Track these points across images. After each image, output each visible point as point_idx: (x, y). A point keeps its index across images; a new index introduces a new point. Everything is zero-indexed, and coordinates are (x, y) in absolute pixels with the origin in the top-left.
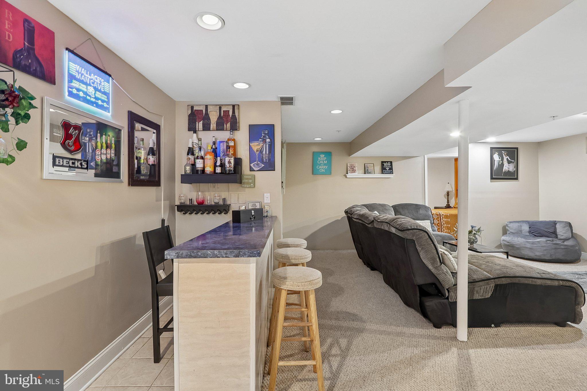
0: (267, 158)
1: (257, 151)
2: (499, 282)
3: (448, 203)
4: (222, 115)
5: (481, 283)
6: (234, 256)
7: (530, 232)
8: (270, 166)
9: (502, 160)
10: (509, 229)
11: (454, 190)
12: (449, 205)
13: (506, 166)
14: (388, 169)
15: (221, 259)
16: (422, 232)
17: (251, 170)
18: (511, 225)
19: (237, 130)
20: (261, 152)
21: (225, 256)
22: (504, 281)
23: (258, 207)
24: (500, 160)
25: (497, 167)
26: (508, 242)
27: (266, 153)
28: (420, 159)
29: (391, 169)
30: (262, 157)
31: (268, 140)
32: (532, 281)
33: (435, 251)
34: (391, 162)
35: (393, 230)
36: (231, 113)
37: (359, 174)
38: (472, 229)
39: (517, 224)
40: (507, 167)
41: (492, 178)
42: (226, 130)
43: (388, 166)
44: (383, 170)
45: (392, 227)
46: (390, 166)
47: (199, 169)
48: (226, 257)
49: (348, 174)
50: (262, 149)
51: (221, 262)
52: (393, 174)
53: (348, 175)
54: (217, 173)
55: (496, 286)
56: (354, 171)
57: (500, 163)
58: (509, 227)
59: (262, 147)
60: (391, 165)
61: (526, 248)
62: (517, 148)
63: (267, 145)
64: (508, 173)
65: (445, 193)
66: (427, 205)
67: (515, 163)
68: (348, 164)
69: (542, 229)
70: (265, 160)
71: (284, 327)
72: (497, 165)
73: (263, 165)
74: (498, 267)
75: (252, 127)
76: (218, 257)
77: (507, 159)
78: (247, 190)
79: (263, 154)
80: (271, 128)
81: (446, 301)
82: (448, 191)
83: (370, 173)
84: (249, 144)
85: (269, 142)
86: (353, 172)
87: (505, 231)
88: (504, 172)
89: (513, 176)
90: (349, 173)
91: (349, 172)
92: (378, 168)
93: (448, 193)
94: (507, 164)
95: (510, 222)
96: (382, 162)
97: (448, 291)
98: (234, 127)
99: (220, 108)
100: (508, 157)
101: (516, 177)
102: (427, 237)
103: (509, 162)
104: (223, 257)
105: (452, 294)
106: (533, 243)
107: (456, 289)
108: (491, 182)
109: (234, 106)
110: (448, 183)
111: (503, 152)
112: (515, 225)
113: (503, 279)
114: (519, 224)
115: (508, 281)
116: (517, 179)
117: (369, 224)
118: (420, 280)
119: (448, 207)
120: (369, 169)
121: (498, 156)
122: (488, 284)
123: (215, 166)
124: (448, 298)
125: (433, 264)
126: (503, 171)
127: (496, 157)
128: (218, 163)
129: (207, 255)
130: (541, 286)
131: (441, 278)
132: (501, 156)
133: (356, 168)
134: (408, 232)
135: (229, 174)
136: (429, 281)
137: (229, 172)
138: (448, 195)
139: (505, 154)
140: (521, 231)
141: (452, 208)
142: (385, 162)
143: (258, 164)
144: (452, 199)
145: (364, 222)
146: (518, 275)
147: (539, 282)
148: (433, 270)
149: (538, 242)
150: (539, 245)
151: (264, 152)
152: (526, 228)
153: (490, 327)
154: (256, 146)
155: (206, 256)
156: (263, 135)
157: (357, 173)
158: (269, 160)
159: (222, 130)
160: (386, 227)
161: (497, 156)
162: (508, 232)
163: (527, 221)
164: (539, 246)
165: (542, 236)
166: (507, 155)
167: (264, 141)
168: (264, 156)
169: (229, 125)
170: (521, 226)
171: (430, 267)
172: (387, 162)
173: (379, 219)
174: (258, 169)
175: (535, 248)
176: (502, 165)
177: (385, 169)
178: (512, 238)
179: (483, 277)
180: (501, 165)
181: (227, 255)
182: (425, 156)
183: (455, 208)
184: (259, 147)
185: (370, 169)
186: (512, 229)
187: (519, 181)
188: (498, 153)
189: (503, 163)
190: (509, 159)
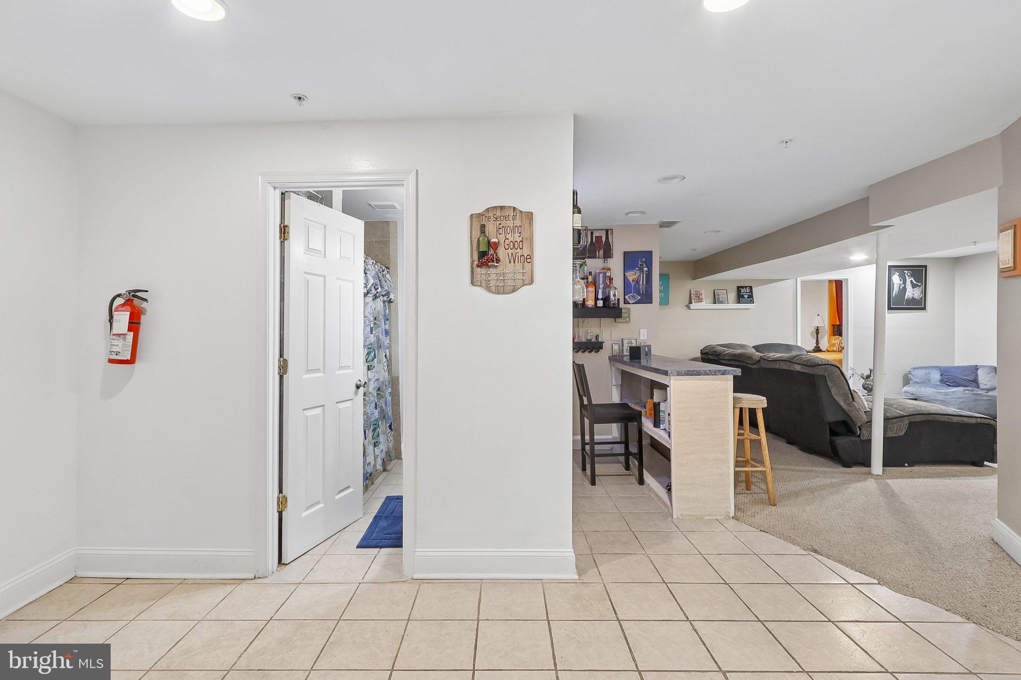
0: (644, 290)
1: (633, 281)
2: (913, 419)
3: (817, 344)
4: (594, 241)
5: (894, 420)
6: (721, 375)
7: (942, 381)
8: (646, 298)
9: (905, 282)
10: (912, 377)
11: (827, 325)
12: (819, 347)
13: (909, 292)
14: (746, 296)
16: (834, 367)
17: (626, 302)
18: (914, 372)
19: (610, 257)
20: (637, 282)
22: (919, 419)
23: (634, 345)
24: (902, 282)
25: (897, 293)
26: (912, 394)
27: (643, 283)
28: (790, 283)
29: (751, 296)
30: (639, 288)
31: (645, 269)
32: (948, 418)
33: (847, 387)
34: (751, 287)
35: (798, 368)
36: (604, 239)
37: (706, 304)
38: (871, 373)
39: (924, 371)
40: (912, 293)
41: (890, 308)
42: (599, 258)
43: (747, 293)
44: (740, 298)
45: (796, 365)
46: (749, 292)
47: (579, 302)
49: (691, 304)
50: (639, 280)
52: (753, 303)
53: (692, 306)
54: (599, 307)
55: (911, 424)
56: (700, 300)
57: (901, 288)
58: (913, 375)
59: (639, 276)
60: (751, 291)
61: (938, 400)
62: (925, 267)
63: (644, 275)
64: (913, 300)
65: (813, 329)
66: (799, 344)
67: (922, 287)
68: (692, 291)
69: (959, 376)
70: (642, 291)
71: (738, 440)
72: (897, 290)
73: (639, 297)
74: (912, 406)
75: (627, 255)
77: (912, 280)
78: (620, 325)
79: (639, 285)
80: (648, 255)
81: (857, 438)
82: (818, 327)
83: (722, 302)
84: (624, 274)
85: (647, 272)
86: (699, 302)
87: (907, 380)
88: (907, 300)
89: (919, 305)
90: (693, 303)
91: (693, 301)
92: (733, 296)
93: (817, 330)
94: (911, 288)
95: (915, 369)
96: (738, 287)
97: (860, 429)
98: (608, 254)
99: (592, 233)
100: (912, 279)
101: (923, 306)
102: (839, 372)
103: (914, 286)
105: (864, 431)
106: (946, 394)
107: (871, 426)
108: (889, 313)
109: (607, 231)
110: (818, 315)
111: (905, 271)
112: (921, 373)
113: (918, 416)
114: (927, 371)
115: (923, 418)
116: (924, 309)
117: (753, 364)
118: (831, 417)
119: (817, 350)
120: (720, 297)
121: (898, 277)
122: (901, 421)
123: (596, 299)
124: (859, 436)
125: (845, 400)
126: (906, 298)
127: (896, 279)
128: (600, 296)
130: (957, 423)
131: (853, 414)
132: (903, 277)
133: (703, 296)
134: (819, 367)
135: (612, 307)
136: (840, 418)
137: (614, 306)
138: (817, 333)
139: (909, 274)
140: (929, 380)
141: (824, 352)
142: (742, 287)
143: (633, 297)
144: (823, 338)
145: (747, 363)
146: (933, 412)
148: (845, 406)
149: (953, 392)
150: (954, 396)
151: (641, 283)
152: (936, 376)
153: (904, 466)
154: (632, 276)
156: (640, 263)
157: (704, 303)
158: (647, 291)
159: (595, 257)
160: (784, 367)
162: (911, 382)
163: (937, 367)
164: (955, 398)
165: (958, 385)
166: (912, 276)
167: (641, 270)
168: (641, 287)
169: (601, 252)
170: (929, 374)
171: (842, 404)
172: (746, 287)
173: (768, 358)
174: (634, 301)
175: (949, 400)
176: (905, 289)
177: (743, 297)
178: (918, 389)
179: (896, 415)
180: (903, 290)
182: (798, 279)
183: (828, 351)
184: (635, 277)
185: (722, 297)
186: (917, 377)
187: (927, 312)
188: (898, 274)
189: (905, 286)
190: (914, 282)
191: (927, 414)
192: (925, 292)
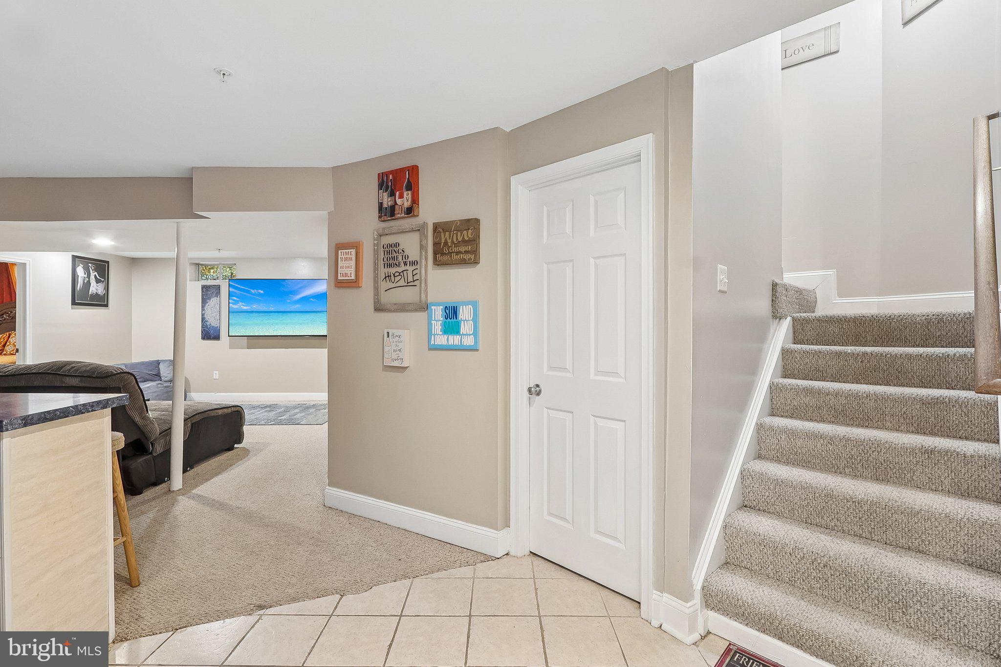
2: (195, 420)
9: (89, 276)
13: (93, 287)
15: (86, 414)
21: (90, 410)
22: (198, 418)
24: (86, 276)
25: (81, 287)
33: (142, 397)
40: (96, 288)
41: (74, 303)
48: (92, 411)
51: (71, 423)
57: (85, 282)
62: (108, 262)
64: (96, 296)
67: (104, 282)
69: (145, 372)
72: (82, 283)
76: (82, 413)
77: (95, 275)
81: (150, 456)
88: (91, 295)
89: (101, 301)
94: (95, 283)
97: (152, 445)
100: (96, 273)
101: (105, 303)
102: (135, 381)
103: (98, 281)
104: (89, 412)
105: (155, 446)
108: (72, 309)
111: (89, 264)
116: (107, 306)
122: (186, 425)
124: (151, 453)
125: (138, 412)
126: (90, 293)
127: (80, 271)
129: (68, 413)
130: (221, 415)
131: (147, 429)
132: (87, 269)
136: (134, 437)
139: (93, 268)
146: (206, 409)
147: (220, 412)
148: (139, 422)
153: (187, 471)
155: (67, 415)
161: (82, 270)
166: (96, 270)
171: (137, 419)
176: (89, 283)
180: (87, 285)
181: (93, 408)
187: (109, 309)
188: (82, 266)
189: (89, 281)
190: (98, 277)
191: (202, 412)
192: (107, 288)
